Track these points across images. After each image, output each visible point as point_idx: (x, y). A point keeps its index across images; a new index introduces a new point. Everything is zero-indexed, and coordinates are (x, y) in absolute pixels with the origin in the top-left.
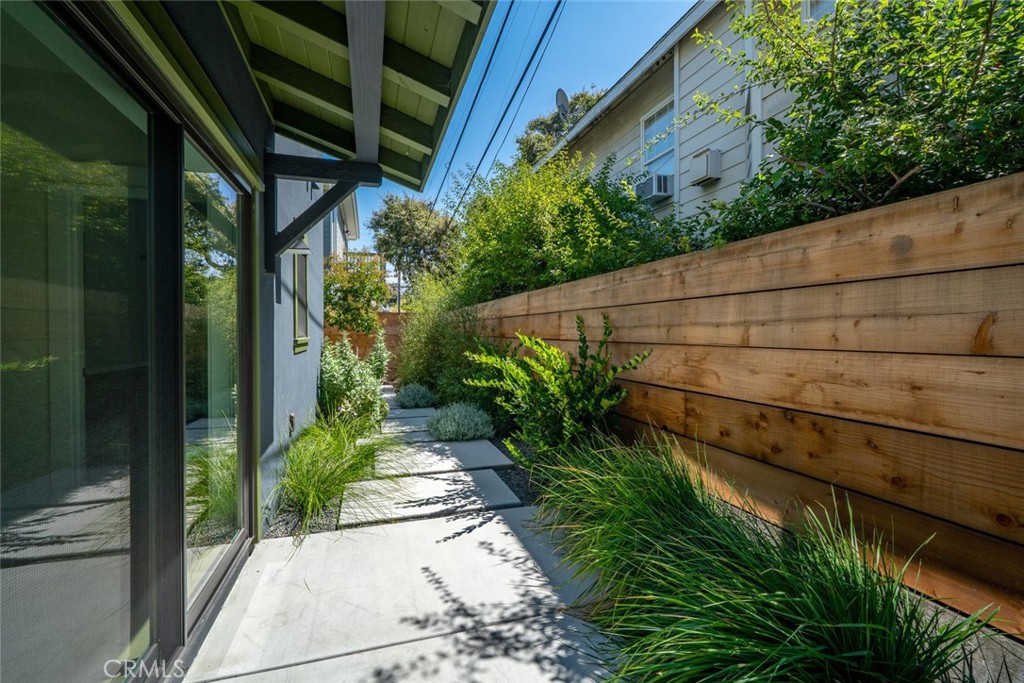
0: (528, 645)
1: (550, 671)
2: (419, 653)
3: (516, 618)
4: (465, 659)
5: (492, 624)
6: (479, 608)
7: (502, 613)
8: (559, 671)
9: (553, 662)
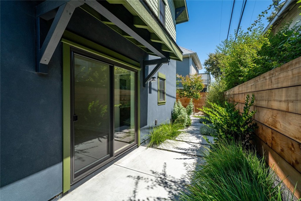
0: (171, 188)
1: (170, 195)
2: (148, 177)
3: (174, 182)
4: (155, 183)
5: (168, 180)
6: (168, 176)
7: (172, 179)
8: (172, 197)
9: (173, 194)
